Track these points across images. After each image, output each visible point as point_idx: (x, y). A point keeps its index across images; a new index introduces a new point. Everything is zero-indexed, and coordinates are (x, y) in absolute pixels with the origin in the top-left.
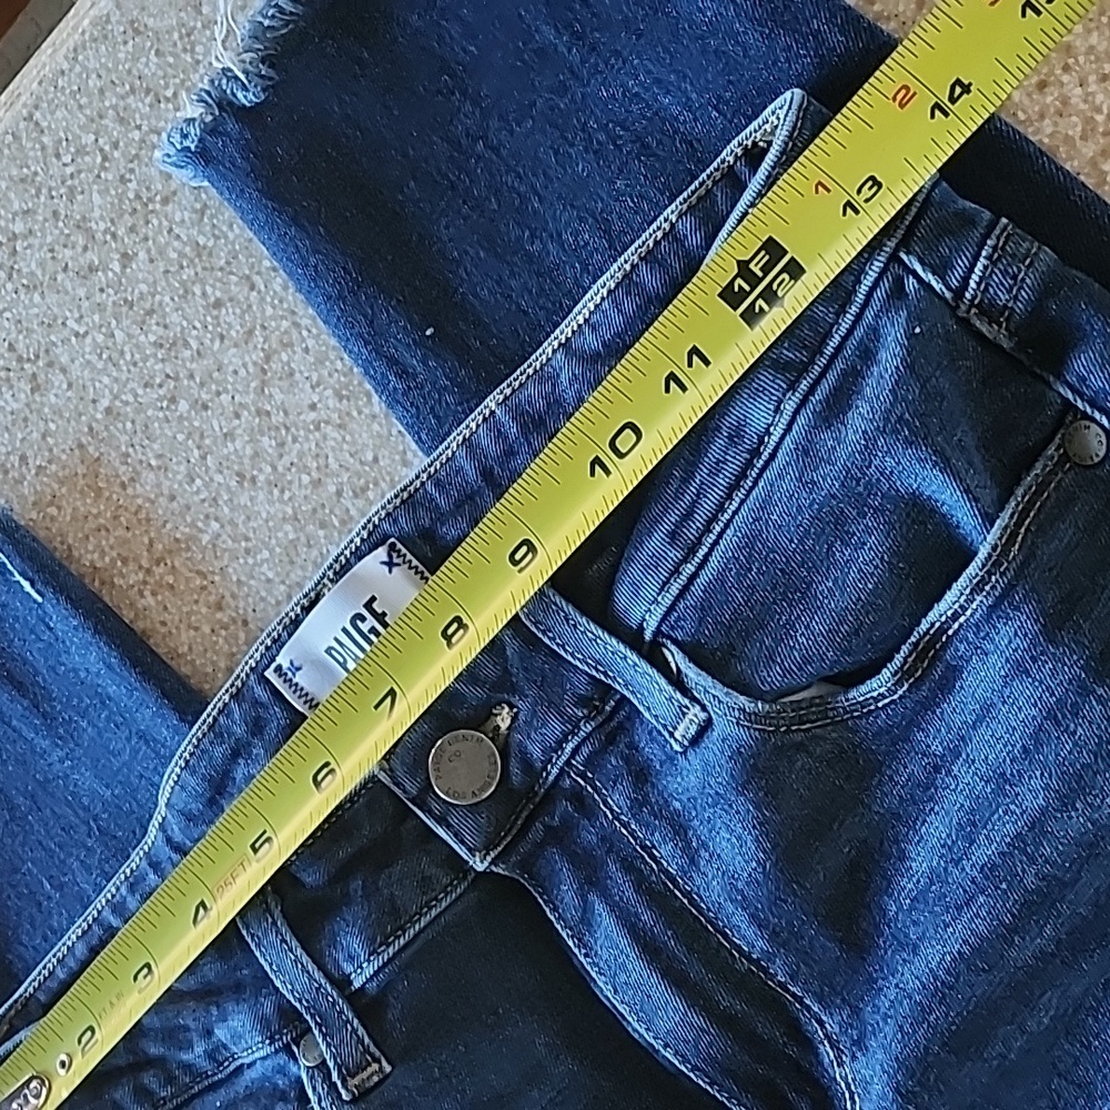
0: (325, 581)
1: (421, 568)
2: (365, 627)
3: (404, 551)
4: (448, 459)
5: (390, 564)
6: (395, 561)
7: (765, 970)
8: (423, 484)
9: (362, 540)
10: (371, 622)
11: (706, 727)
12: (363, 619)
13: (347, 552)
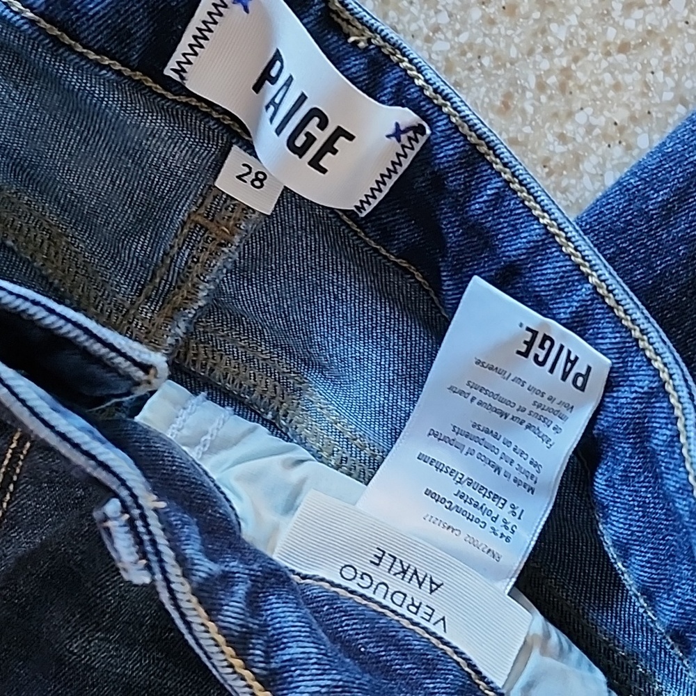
0: (368, 33)
1: (401, 170)
2: (312, 127)
3: (418, 147)
4: (530, 209)
5: (398, 133)
6: (404, 137)
8: (498, 174)
9: (422, 89)
13: (405, 64)
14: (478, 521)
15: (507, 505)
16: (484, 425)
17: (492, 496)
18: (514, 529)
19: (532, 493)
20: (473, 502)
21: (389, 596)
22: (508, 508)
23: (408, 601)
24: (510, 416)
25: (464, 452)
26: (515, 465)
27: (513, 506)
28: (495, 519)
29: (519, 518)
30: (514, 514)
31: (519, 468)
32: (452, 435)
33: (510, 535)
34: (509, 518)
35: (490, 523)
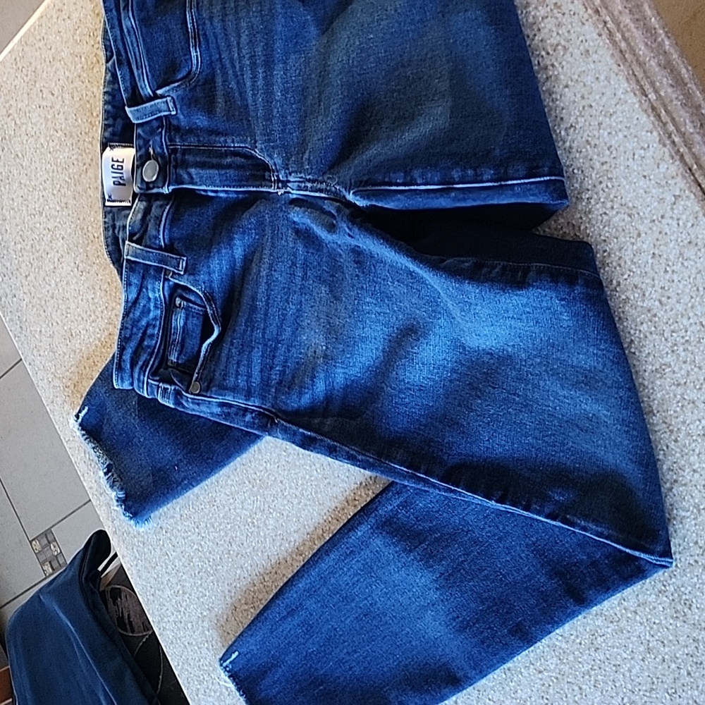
2: (115, 167)
7: (228, 147)
10: (116, 164)
11: (173, 98)
12: (114, 165)
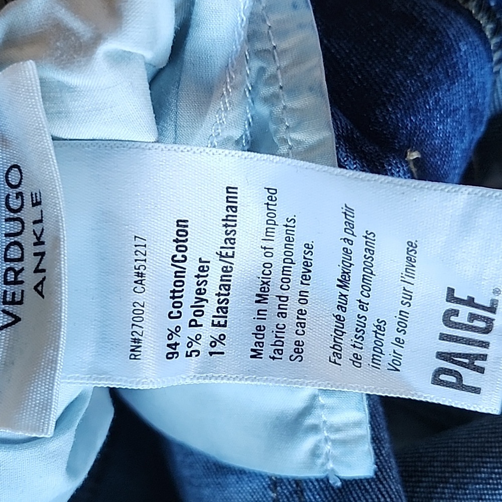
14: (177, 305)
15: (221, 330)
16: (315, 259)
17: (223, 305)
18: (194, 354)
19: (252, 357)
20: (202, 286)
21: (13, 239)
22: (217, 332)
23: (17, 266)
24: (344, 292)
25: (265, 244)
26: (281, 321)
27: (222, 337)
28: (193, 324)
29: (211, 354)
30: (213, 344)
31: (280, 329)
32: (280, 220)
33: (182, 354)
34: (205, 341)
35: (184, 322)
